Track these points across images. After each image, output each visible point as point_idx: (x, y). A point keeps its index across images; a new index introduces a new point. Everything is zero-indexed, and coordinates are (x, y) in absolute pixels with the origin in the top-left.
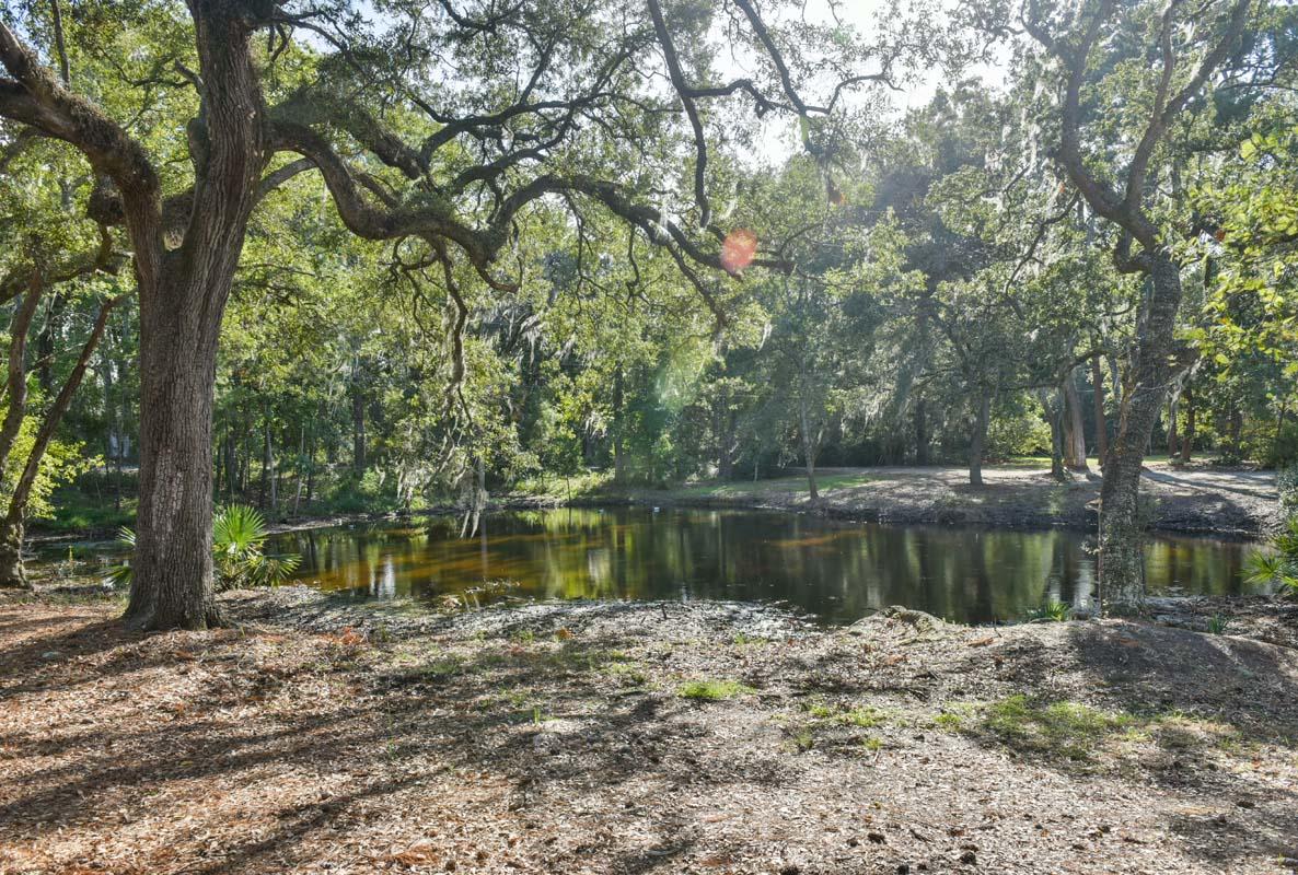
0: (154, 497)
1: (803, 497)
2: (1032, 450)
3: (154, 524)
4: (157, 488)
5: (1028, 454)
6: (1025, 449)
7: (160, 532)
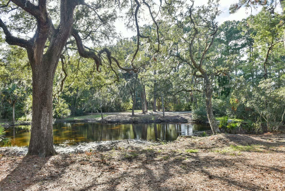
0: (42, 120)
1: (100, 119)
2: (129, 109)
3: (42, 128)
4: (42, 118)
5: (129, 110)
6: (128, 109)
7: (44, 130)
